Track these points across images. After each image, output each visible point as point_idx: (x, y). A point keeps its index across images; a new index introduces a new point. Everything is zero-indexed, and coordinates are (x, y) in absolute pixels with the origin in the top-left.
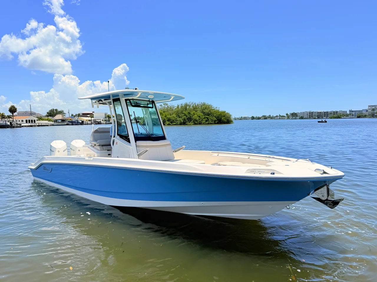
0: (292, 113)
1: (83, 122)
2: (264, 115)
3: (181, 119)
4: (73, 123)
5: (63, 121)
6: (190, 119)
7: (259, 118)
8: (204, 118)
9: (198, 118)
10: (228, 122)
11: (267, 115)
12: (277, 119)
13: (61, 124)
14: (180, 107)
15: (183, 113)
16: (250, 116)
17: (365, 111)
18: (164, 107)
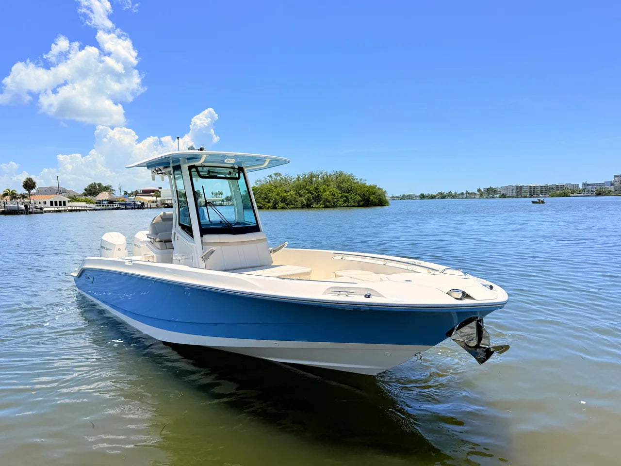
0: (487, 187)
1: (143, 204)
2: (441, 191)
3: (303, 199)
4: (127, 206)
5: (111, 202)
6: (317, 199)
7: (433, 197)
8: (342, 197)
9: (331, 197)
10: (381, 202)
11: (447, 192)
12: (463, 198)
13: (107, 207)
14: (301, 178)
15: (306, 190)
16: (418, 194)
17: (609, 184)
18: (275, 179)
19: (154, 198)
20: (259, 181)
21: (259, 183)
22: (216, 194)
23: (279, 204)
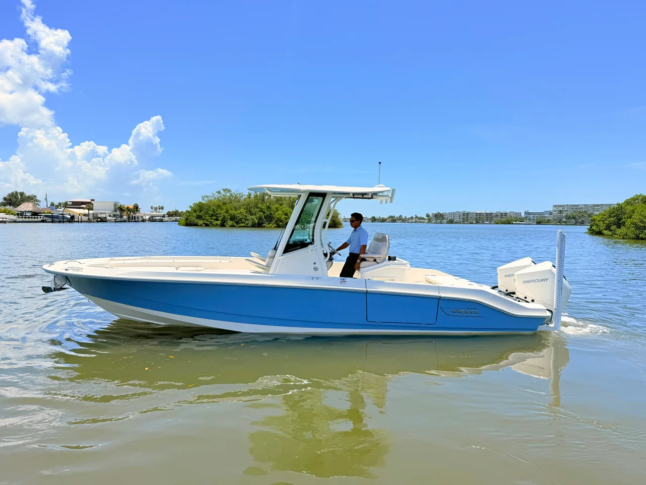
0: (435, 213)
1: (73, 217)
2: (391, 215)
3: (254, 217)
4: (54, 219)
5: (35, 214)
6: (270, 218)
7: (383, 220)
9: (283, 216)
11: (397, 215)
12: (412, 223)
13: (30, 219)
14: (252, 196)
15: (258, 208)
16: (370, 217)
17: (549, 213)
18: (223, 195)
19: (86, 211)
20: (206, 196)
21: (206, 199)
22: (156, 209)
23: (228, 222)
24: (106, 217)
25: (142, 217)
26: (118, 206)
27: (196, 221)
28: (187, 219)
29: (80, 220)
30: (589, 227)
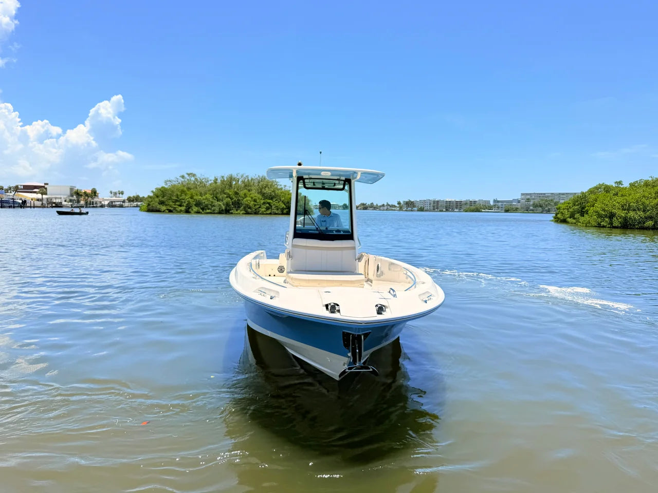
0: (407, 200)
1: (24, 202)
2: (363, 202)
3: (221, 203)
4: (3, 204)
6: (237, 205)
8: (264, 203)
11: (368, 203)
12: (383, 210)
14: (219, 181)
15: (225, 193)
16: (341, 204)
17: (517, 201)
18: (188, 180)
19: (39, 196)
20: (170, 181)
21: (169, 184)
22: (115, 194)
23: (193, 208)
24: (61, 203)
25: (101, 202)
26: (74, 191)
27: (159, 207)
28: (149, 205)
29: (32, 205)
30: (554, 215)
